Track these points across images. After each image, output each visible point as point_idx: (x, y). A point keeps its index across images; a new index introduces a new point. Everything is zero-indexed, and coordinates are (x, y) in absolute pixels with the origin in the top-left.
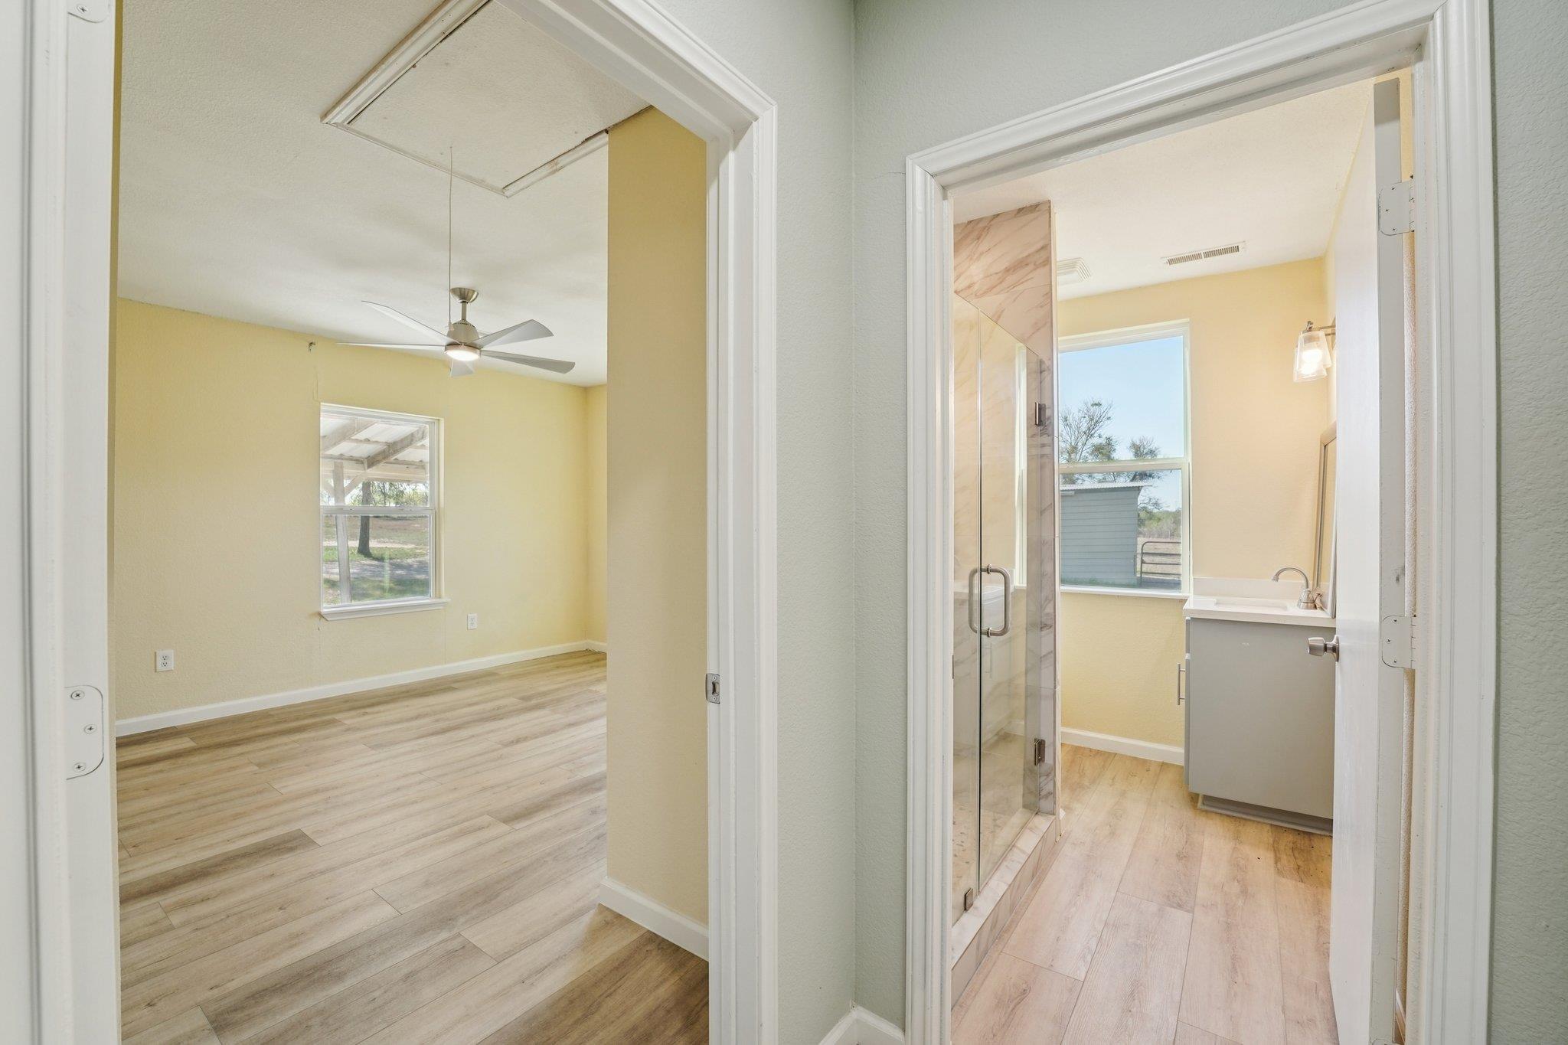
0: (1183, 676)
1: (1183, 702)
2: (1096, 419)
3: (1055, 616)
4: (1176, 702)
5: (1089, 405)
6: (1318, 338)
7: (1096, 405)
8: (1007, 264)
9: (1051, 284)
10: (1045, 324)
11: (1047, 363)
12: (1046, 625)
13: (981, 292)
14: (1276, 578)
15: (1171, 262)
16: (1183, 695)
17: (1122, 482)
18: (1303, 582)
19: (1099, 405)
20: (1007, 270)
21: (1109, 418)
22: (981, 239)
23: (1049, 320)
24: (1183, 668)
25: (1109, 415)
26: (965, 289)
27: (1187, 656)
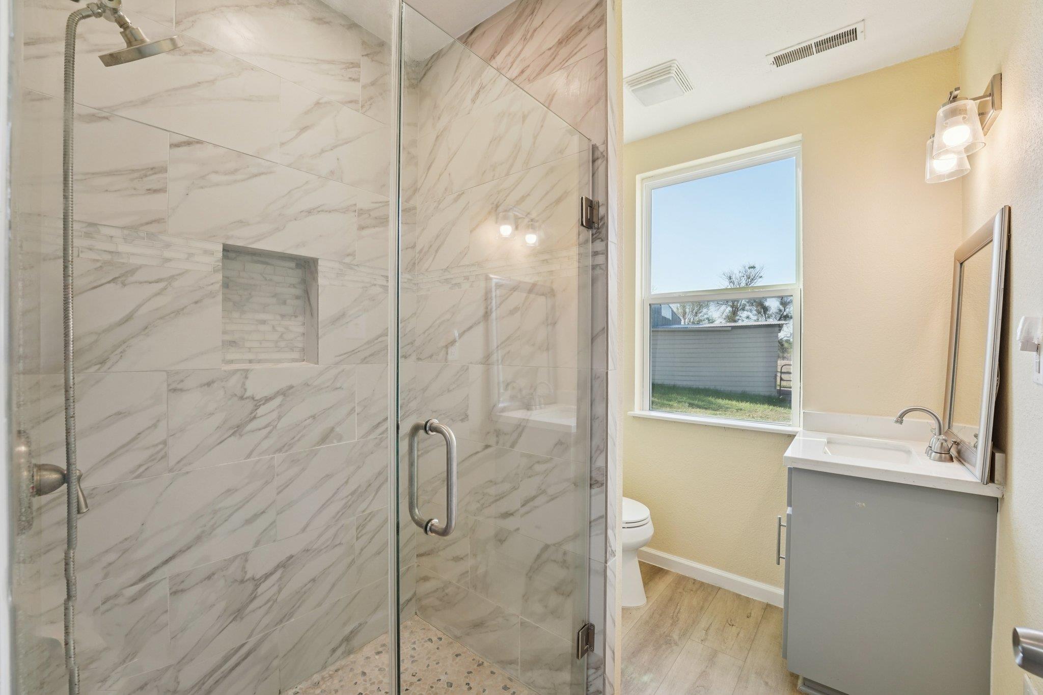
0: (784, 531)
1: (782, 561)
2: (752, 277)
3: (607, 472)
4: (775, 561)
5: (747, 268)
6: (966, 110)
7: (752, 267)
8: (559, 37)
9: (606, 48)
10: (599, 99)
11: (601, 148)
12: (597, 482)
13: (534, 75)
14: (900, 420)
15: (779, 61)
16: (783, 554)
17: (772, 321)
18: (936, 426)
19: (753, 267)
20: (560, 42)
21: (761, 277)
22: (535, 14)
23: (604, 93)
24: (784, 523)
25: (760, 275)
26: (519, 75)
27: (789, 510)
